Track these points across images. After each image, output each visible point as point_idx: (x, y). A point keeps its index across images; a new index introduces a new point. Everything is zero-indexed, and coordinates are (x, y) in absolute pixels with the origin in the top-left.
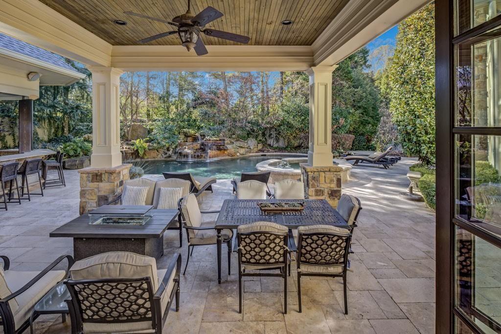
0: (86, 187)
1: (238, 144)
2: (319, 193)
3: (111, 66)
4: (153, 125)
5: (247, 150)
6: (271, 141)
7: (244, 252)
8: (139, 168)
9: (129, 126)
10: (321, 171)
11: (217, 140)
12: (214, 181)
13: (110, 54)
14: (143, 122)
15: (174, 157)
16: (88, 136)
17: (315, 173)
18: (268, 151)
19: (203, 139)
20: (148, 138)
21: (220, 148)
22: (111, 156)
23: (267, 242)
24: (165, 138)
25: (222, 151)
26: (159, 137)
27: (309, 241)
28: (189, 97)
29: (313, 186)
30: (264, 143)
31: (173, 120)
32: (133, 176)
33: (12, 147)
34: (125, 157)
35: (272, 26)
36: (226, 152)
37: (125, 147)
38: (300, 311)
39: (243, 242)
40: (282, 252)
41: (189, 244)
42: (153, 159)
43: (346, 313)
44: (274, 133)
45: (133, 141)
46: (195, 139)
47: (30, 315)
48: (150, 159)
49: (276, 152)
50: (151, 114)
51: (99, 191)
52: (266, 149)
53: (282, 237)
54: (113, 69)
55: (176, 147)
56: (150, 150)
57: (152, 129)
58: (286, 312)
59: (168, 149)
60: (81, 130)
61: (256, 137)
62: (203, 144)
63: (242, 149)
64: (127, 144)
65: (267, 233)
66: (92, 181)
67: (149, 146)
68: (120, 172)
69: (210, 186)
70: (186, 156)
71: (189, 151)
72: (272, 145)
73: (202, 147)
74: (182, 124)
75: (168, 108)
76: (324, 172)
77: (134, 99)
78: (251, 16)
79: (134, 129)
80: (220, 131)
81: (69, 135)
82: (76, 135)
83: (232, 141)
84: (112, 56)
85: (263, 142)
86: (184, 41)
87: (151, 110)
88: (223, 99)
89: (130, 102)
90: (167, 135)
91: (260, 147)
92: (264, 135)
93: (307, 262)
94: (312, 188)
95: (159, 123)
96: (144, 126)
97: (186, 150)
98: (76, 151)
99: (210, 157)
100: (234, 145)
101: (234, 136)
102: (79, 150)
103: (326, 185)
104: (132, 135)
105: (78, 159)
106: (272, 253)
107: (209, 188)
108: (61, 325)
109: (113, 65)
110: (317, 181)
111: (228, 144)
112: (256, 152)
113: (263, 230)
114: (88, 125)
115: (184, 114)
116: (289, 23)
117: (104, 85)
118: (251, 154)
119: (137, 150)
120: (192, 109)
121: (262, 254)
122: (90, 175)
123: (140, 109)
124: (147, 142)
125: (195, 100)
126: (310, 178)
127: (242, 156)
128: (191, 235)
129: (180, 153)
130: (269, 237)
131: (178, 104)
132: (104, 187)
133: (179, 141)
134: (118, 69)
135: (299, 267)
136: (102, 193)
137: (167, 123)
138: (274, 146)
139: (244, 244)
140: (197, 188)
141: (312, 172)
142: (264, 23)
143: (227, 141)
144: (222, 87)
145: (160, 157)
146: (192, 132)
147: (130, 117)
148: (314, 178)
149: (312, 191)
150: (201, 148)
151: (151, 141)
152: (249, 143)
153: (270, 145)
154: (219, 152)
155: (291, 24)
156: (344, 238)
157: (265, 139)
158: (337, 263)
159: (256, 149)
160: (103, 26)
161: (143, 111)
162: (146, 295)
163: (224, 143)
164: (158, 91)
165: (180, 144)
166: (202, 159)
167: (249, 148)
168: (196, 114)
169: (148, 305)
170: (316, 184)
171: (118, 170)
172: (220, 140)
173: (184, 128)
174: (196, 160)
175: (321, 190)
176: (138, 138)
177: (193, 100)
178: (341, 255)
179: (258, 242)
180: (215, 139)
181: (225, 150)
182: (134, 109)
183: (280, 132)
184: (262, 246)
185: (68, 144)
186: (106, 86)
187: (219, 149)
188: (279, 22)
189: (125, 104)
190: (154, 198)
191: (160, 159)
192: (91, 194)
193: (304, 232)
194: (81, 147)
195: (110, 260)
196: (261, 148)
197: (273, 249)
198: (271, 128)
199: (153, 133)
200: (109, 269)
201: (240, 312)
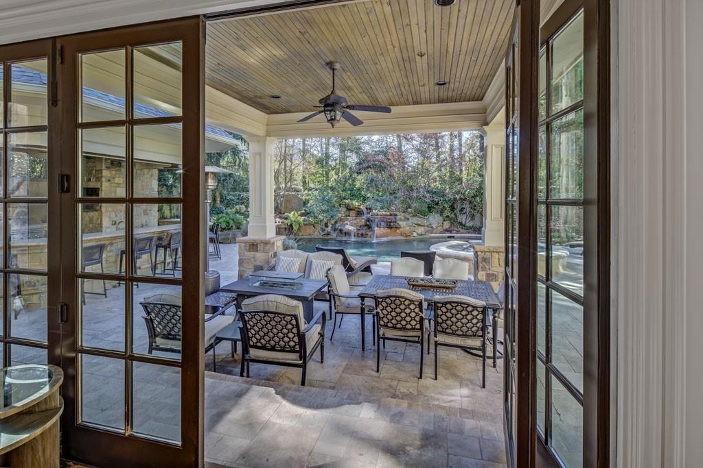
0: (243, 256)
1: (415, 220)
2: (491, 278)
3: (267, 136)
4: (309, 195)
5: (427, 228)
6: (462, 218)
7: (382, 315)
8: (292, 241)
9: (283, 197)
10: (494, 252)
11: (387, 215)
12: (375, 262)
13: (265, 124)
14: (297, 191)
15: (334, 235)
16: (240, 208)
17: (487, 254)
18: (458, 232)
19: (368, 213)
20: (303, 211)
21: (391, 225)
22: (266, 226)
23: (402, 307)
24: (323, 211)
25: (393, 229)
26: (316, 210)
27: (444, 309)
28: (352, 159)
29: (484, 269)
30: (453, 221)
31: (333, 189)
32: (286, 248)
33: (168, 217)
34: (279, 232)
35: (427, 87)
36: (398, 231)
37: (278, 220)
38: (436, 379)
39: (380, 306)
40: (418, 319)
41: (336, 311)
42: (309, 237)
43: (484, 386)
44: (467, 207)
45: (286, 214)
46: (360, 213)
47: (213, 341)
48: (305, 236)
49: (469, 233)
50: (307, 181)
51: (255, 261)
52: (456, 229)
53: (416, 303)
54: (268, 138)
55: (336, 222)
56: (305, 225)
57: (308, 201)
58: (421, 377)
59: (326, 225)
60: (233, 200)
61: (442, 213)
62: (368, 220)
63: (420, 227)
64: (280, 218)
65: (402, 297)
66: (249, 251)
67: (304, 220)
68: (273, 243)
69: (369, 267)
70: (348, 234)
71: (351, 228)
72: (464, 223)
73: (368, 223)
74: (343, 194)
75: (327, 174)
76: (498, 252)
77: (288, 163)
78: (401, 81)
79: (288, 200)
80: (391, 203)
81: (221, 206)
82: (227, 206)
83: (407, 216)
84: (267, 125)
85: (450, 220)
86: (329, 118)
87: (307, 176)
88: (395, 161)
89: (283, 167)
90: (324, 208)
91: (447, 225)
92: (452, 209)
93: (444, 332)
94: (482, 271)
95: (316, 193)
96: (299, 196)
97: (347, 227)
98: (228, 223)
99: (377, 237)
100: (410, 222)
101: (410, 210)
102: (231, 222)
103: (500, 268)
104: (286, 207)
105: (230, 232)
106: (408, 319)
107: (367, 269)
108: (231, 359)
109: (268, 134)
110: (489, 263)
111: (401, 220)
112: (441, 233)
113: (399, 294)
114: (239, 195)
115: (346, 181)
116: (445, 84)
117: (260, 154)
118: (433, 235)
119: (291, 225)
120: (355, 175)
121: (398, 318)
122: (248, 245)
123: (295, 176)
124: (302, 215)
125: (360, 164)
126: (480, 260)
127: (420, 237)
128: (337, 303)
129: (341, 230)
130: (404, 302)
131: (339, 169)
132: (260, 257)
133: (340, 215)
134: (273, 138)
135: (436, 336)
136: (258, 263)
137: (325, 193)
138: (467, 225)
139: (381, 308)
140: (352, 266)
141: (482, 252)
142: (417, 86)
143: (400, 216)
144: (395, 144)
145: (317, 234)
146: (356, 203)
147: (284, 185)
148: (484, 260)
149: (483, 275)
150: (366, 225)
151: (306, 214)
152: (430, 219)
153: (461, 224)
154: (388, 230)
155: (447, 85)
156: (480, 309)
157: (455, 214)
158: (475, 336)
159: (440, 229)
160: (260, 100)
161: (298, 178)
162: (295, 331)
163: (395, 219)
164: (316, 153)
165: (340, 220)
166: (367, 239)
167: (430, 226)
168: (360, 181)
169: (296, 339)
170: (487, 267)
171: (272, 241)
172: (391, 215)
173: (345, 199)
174: (360, 239)
175: (493, 274)
176: (292, 211)
177: (357, 163)
178: (478, 328)
179: (393, 306)
180: (384, 213)
181: (397, 228)
182: (289, 175)
183: (475, 206)
184: (398, 310)
185: (220, 215)
186: (261, 155)
187: (390, 227)
188: (432, 84)
189: (278, 170)
190: (306, 268)
191: (317, 237)
192: (248, 263)
193: (439, 301)
194: (233, 220)
195: (270, 299)
196: (448, 227)
197: (408, 315)
198: (462, 200)
199: (309, 205)
200: (268, 305)
201: (378, 371)
